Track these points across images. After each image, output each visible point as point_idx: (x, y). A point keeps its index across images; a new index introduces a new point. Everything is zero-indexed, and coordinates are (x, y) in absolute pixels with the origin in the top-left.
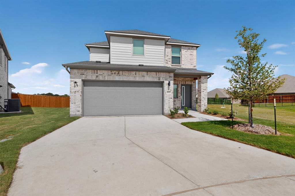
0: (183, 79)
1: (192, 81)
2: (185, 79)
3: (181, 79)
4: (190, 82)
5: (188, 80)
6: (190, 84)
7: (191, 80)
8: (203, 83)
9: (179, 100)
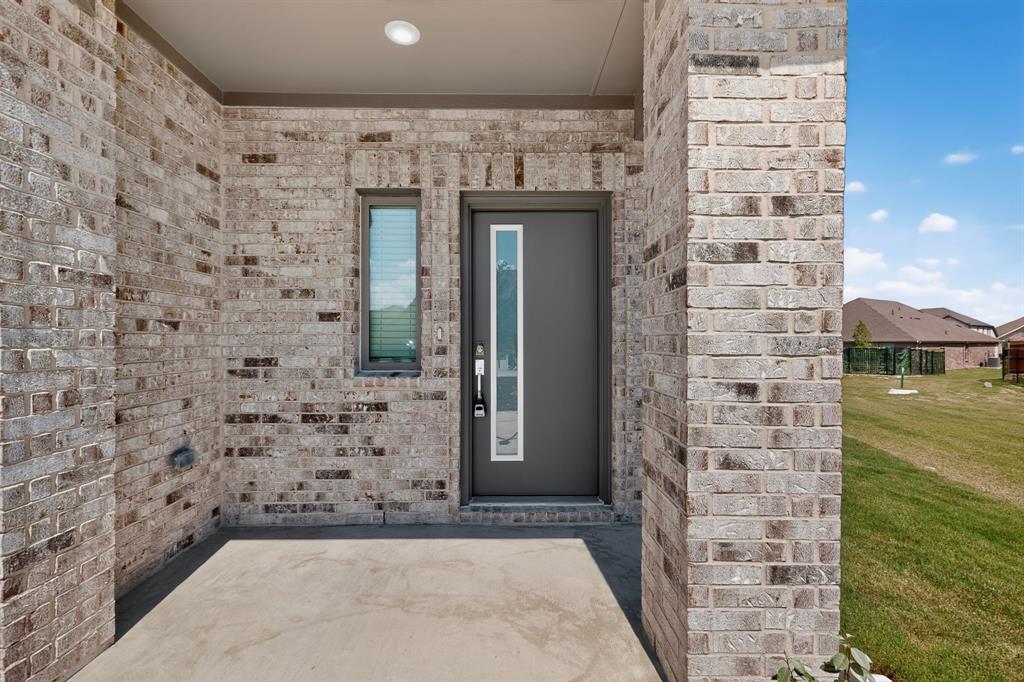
0: (494, 126)
1: (618, 149)
2: (517, 128)
3: (457, 126)
4: (587, 158)
5: (551, 137)
6: (586, 184)
7: (600, 138)
8: (740, 63)
9: (439, 396)
